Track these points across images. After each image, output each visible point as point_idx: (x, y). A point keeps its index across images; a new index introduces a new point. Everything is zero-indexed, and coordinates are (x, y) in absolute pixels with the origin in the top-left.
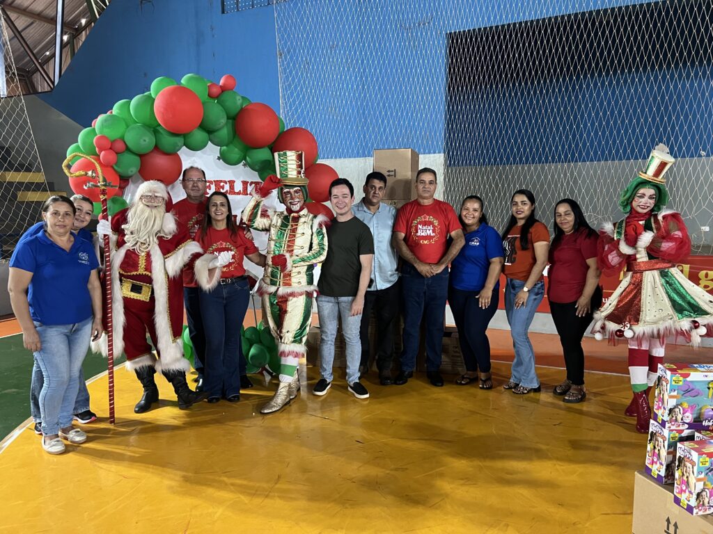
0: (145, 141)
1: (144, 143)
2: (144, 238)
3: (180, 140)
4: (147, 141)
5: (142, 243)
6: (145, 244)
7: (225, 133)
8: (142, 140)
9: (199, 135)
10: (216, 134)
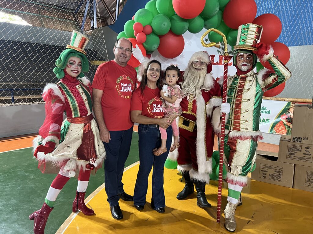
0: (165, 25)
1: (164, 26)
2: (192, 91)
3: (186, 25)
4: (166, 25)
5: (191, 94)
6: (193, 95)
7: (216, 19)
8: (163, 25)
9: (198, 21)
10: (210, 20)
